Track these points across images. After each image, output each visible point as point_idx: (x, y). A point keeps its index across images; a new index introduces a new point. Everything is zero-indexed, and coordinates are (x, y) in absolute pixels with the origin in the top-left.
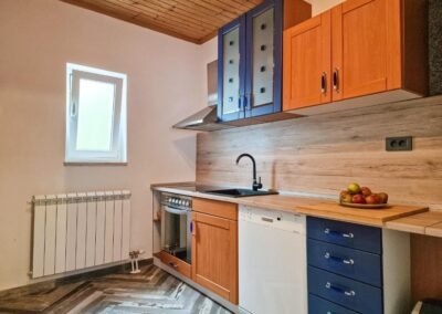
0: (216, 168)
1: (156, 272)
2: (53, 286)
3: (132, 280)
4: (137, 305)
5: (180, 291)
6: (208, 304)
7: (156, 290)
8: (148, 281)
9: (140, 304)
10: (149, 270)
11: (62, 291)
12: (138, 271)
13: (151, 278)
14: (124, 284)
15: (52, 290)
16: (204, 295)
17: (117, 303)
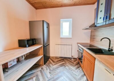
0: (96, 40)
1: (76, 62)
2: (59, 58)
3: (71, 62)
4: (68, 69)
5: (79, 70)
6: (85, 78)
7: (74, 66)
8: (74, 63)
9: (69, 69)
10: (75, 60)
11: (59, 59)
12: (73, 60)
13: (75, 63)
14: (69, 62)
15: (58, 58)
16: (85, 75)
17: (65, 66)
